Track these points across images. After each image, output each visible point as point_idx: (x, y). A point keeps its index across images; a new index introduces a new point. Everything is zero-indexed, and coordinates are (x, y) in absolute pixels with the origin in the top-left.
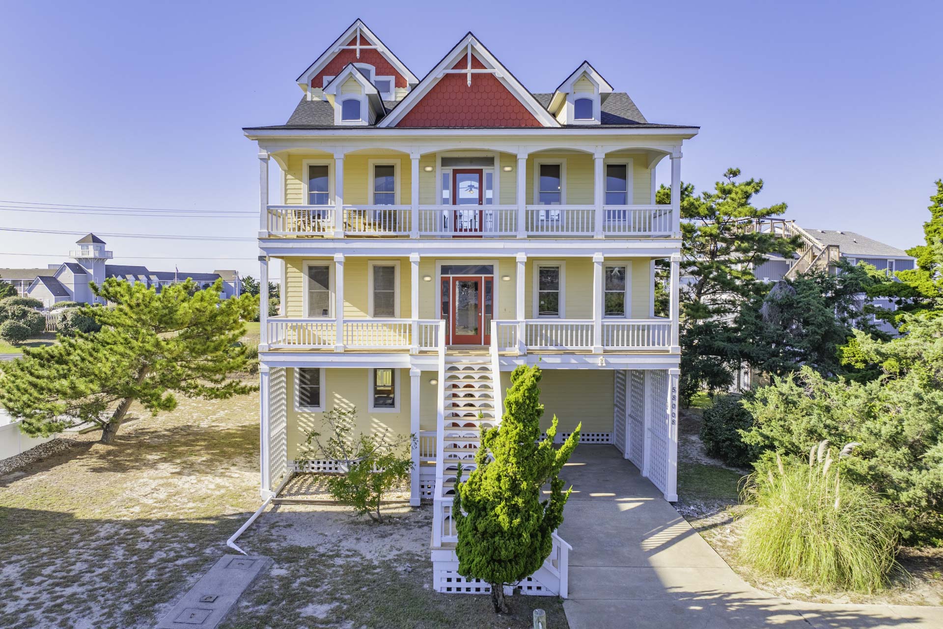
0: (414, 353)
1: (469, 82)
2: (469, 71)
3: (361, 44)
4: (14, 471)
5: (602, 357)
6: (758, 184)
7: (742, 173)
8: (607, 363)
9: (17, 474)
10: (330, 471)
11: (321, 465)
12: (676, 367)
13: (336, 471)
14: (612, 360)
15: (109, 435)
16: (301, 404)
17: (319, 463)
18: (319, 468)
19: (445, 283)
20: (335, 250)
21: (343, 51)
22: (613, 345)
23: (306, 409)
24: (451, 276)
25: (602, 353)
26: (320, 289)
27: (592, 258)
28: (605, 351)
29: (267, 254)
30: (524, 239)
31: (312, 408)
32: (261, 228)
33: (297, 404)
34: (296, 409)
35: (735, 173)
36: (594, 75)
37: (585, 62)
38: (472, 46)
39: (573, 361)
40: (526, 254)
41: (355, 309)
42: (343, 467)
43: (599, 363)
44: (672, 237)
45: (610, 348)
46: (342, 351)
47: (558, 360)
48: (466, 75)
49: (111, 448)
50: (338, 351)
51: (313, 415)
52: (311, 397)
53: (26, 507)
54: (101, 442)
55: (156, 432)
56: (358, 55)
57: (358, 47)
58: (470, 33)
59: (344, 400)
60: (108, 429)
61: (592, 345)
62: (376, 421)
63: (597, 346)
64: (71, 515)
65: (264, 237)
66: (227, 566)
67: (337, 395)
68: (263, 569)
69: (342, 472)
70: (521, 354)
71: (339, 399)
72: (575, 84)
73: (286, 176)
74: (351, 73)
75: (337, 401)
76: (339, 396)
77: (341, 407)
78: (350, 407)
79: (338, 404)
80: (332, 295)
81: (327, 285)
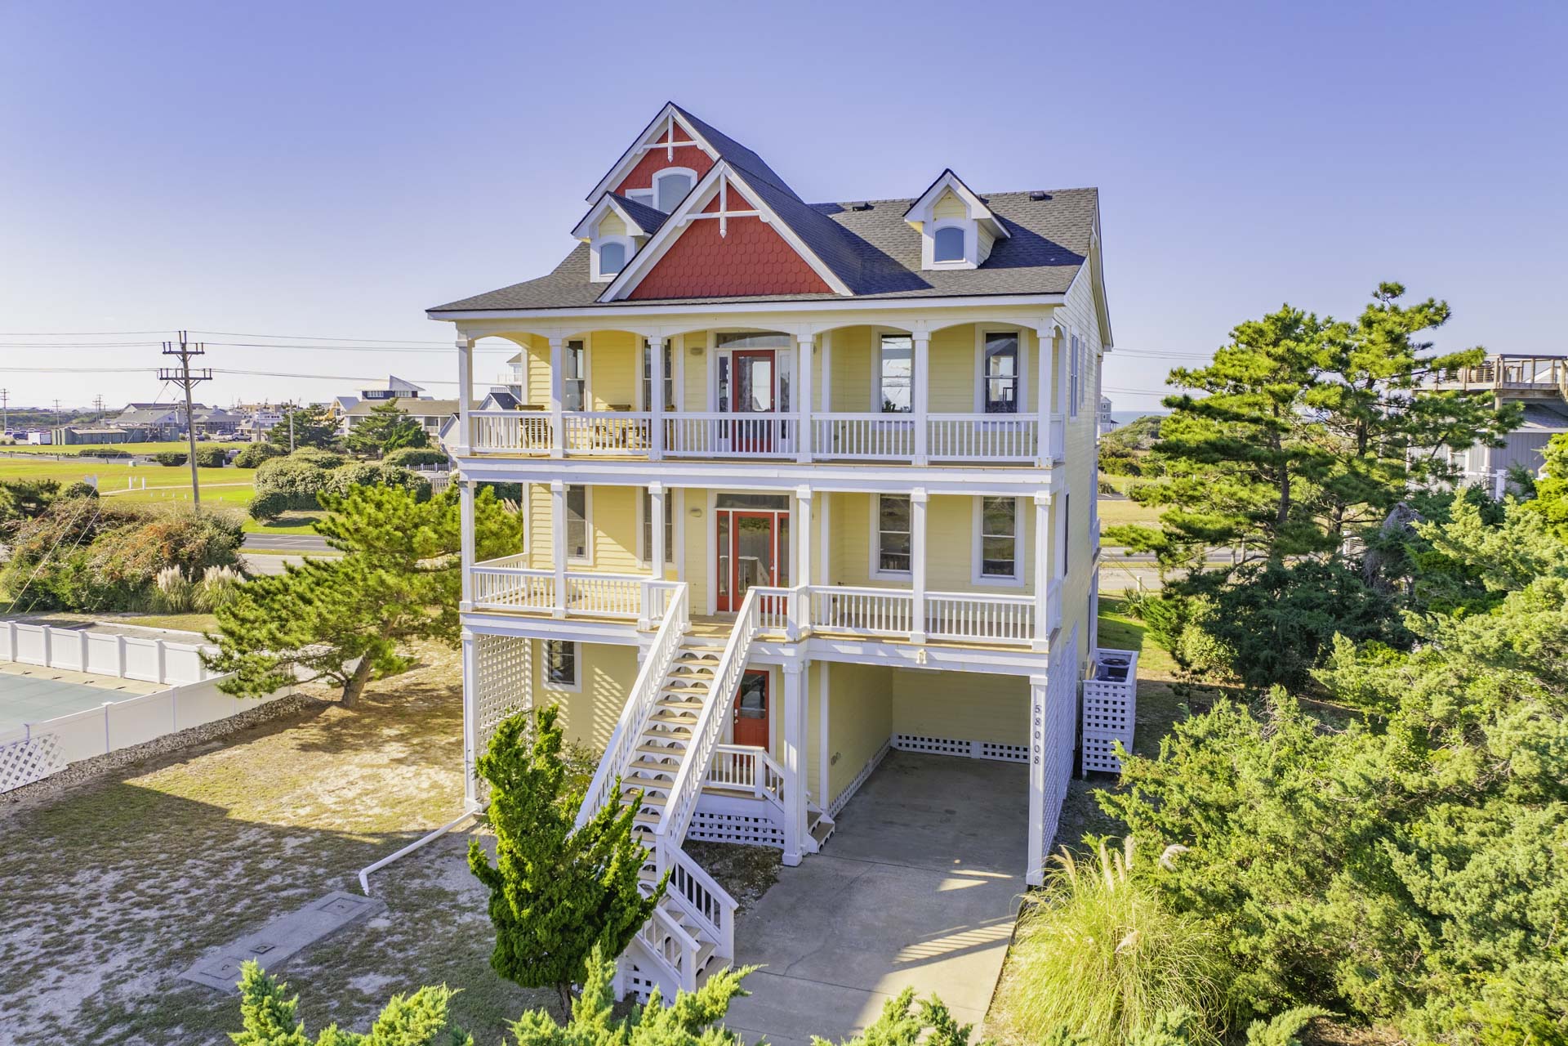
0: (643, 629)
1: (723, 232)
2: (723, 214)
3: (675, 140)
4: (215, 739)
5: (922, 650)
6: (1438, 311)
7: (1407, 290)
8: (931, 660)
9: (215, 744)
12: (1041, 673)
14: (939, 656)
15: (350, 696)
16: (551, 679)
19: (722, 517)
21: (652, 152)
22: (942, 631)
23: (556, 686)
24: (731, 510)
25: (924, 643)
26: (574, 517)
27: (908, 496)
28: (929, 641)
30: (807, 464)
31: (565, 686)
33: (546, 679)
34: (545, 686)
35: (1395, 291)
36: (961, 191)
37: (947, 170)
39: (881, 653)
40: (811, 487)
41: (620, 548)
43: (918, 658)
44: (1036, 465)
45: (938, 636)
46: (562, 617)
48: (718, 220)
49: (350, 713)
50: (557, 617)
51: (565, 694)
52: (565, 673)
53: (186, 795)
54: (340, 704)
55: (433, 690)
56: (670, 157)
57: (670, 144)
59: (606, 677)
60: (350, 685)
61: (911, 629)
63: (918, 633)
64: (224, 812)
65: (464, 456)
66: (321, 909)
67: (598, 670)
68: (361, 916)
70: (791, 640)
71: (600, 676)
72: (936, 204)
73: (529, 356)
74: (609, 207)
75: (598, 679)
76: (600, 672)
77: (602, 687)
78: (614, 688)
79: (598, 683)
80: (590, 527)
81: (582, 515)
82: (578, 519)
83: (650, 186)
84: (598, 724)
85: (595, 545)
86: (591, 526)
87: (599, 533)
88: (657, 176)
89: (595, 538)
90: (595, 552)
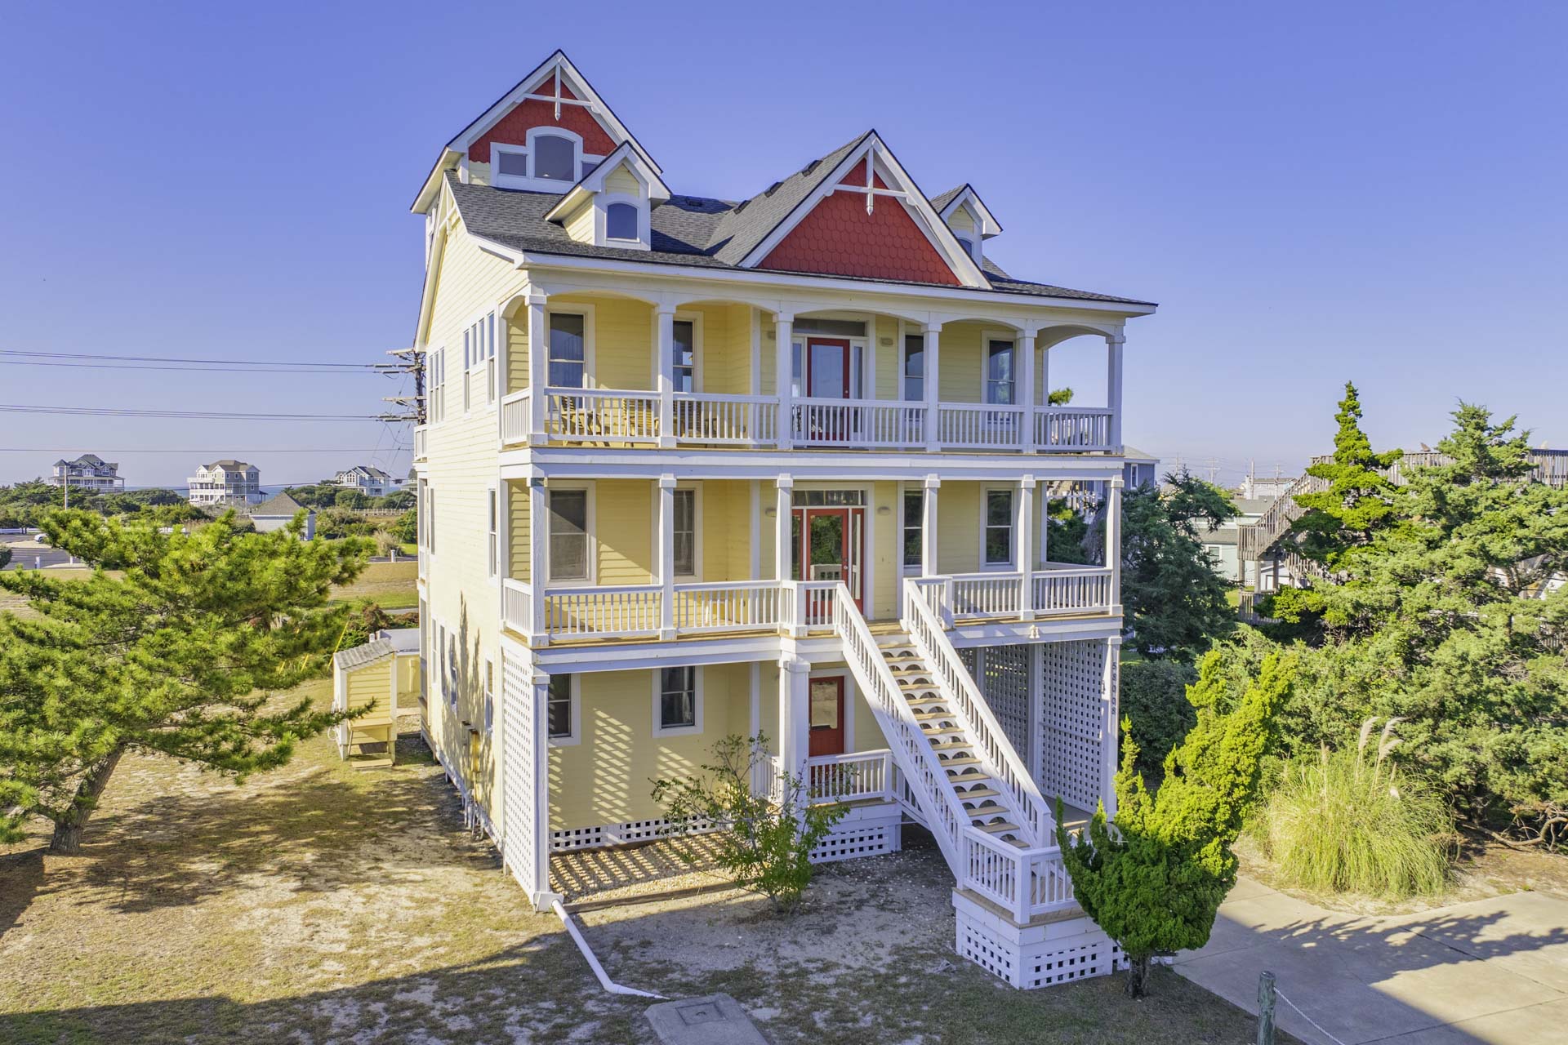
1: (869, 209)
2: (870, 190)
3: (562, 96)
5: (1033, 626)
8: (1042, 634)
10: (588, 846)
11: (573, 837)
12: (1116, 634)
13: (599, 844)
14: (1047, 630)
17: (568, 834)
18: (567, 844)
19: (800, 518)
20: (662, 468)
22: (1044, 607)
24: (805, 508)
25: (1032, 619)
26: (570, 530)
28: (1037, 617)
29: (546, 474)
31: (561, 740)
32: (534, 428)
36: (978, 206)
38: (875, 151)
39: (999, 634)
42: (610, 836)
43: (1031, 634)
45: (1042, 611)
46: (674, 639)
47: (979, 634)
48: (864, 196)
50: (668, 639)
51: (560, 751)
52: (557, 722)
54: (53, 851)
56: (557, 115)
57: (557, 99)
58: (873, 131)
59: (612, 721)
62: (666, 751)
63: (1024, 611)
65: (541, 444)
67: (601, 714)
69: (609, 845)
71: (603, 720)
72: (951, 217)
73: (508, 328)
74: (626, 158)
75: (600, 724)
76: (603, 715)
77: (607, 733)
78: (622, 731)
79: (601, 729)
80: (591, 541)
81: (581, 524)
82: (571, 532)
83: (522, 142)
84: (602, 778)
85: (599, 562)
86: (594, 540)
87: (604, 547)
88: (532, 134)
89: (599, 553)
90: (599, 570)
